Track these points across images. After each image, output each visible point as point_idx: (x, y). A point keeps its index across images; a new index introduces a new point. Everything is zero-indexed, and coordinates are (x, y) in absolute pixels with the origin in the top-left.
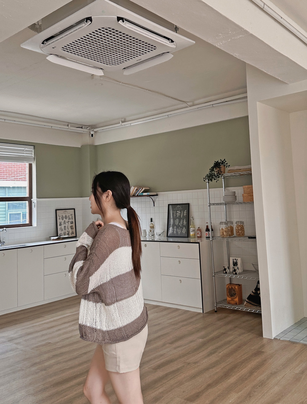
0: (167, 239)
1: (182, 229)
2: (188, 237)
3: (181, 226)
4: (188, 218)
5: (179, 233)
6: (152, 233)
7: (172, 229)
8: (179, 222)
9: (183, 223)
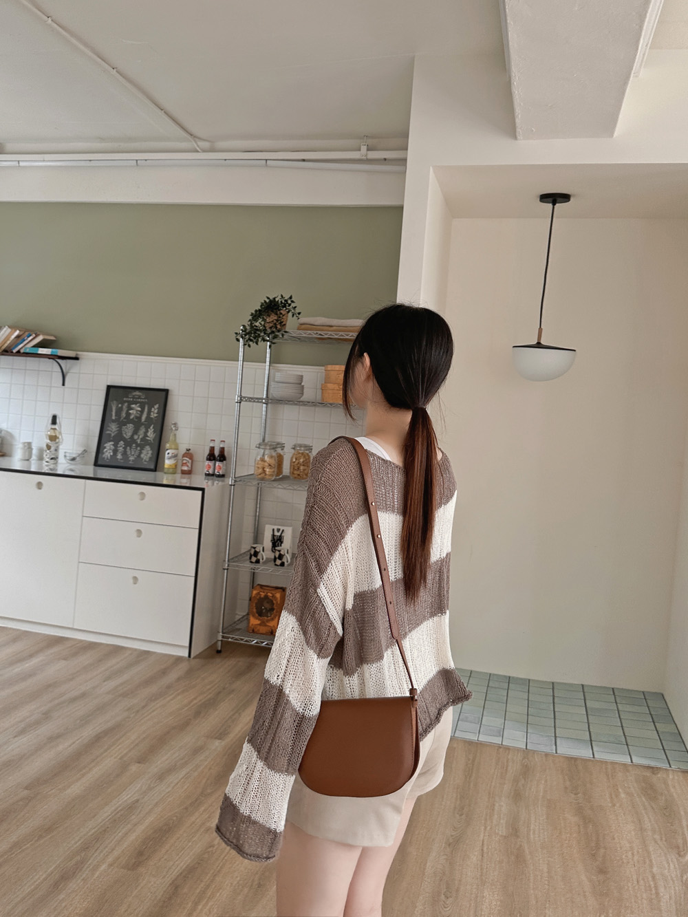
0: (95, 472)
1: (142, 449)
2: (155, 470)
3: (139, 441)
4: (161, 424)
5: (132, 458)
6: (54, 452)
7: (113, 447)
8: (136, 432)
9: (146, 435)
